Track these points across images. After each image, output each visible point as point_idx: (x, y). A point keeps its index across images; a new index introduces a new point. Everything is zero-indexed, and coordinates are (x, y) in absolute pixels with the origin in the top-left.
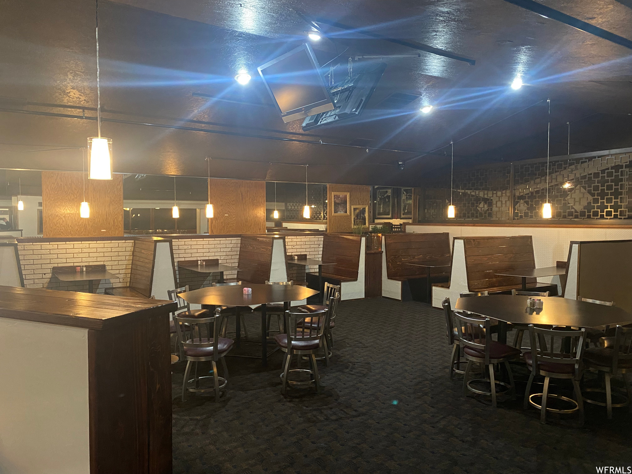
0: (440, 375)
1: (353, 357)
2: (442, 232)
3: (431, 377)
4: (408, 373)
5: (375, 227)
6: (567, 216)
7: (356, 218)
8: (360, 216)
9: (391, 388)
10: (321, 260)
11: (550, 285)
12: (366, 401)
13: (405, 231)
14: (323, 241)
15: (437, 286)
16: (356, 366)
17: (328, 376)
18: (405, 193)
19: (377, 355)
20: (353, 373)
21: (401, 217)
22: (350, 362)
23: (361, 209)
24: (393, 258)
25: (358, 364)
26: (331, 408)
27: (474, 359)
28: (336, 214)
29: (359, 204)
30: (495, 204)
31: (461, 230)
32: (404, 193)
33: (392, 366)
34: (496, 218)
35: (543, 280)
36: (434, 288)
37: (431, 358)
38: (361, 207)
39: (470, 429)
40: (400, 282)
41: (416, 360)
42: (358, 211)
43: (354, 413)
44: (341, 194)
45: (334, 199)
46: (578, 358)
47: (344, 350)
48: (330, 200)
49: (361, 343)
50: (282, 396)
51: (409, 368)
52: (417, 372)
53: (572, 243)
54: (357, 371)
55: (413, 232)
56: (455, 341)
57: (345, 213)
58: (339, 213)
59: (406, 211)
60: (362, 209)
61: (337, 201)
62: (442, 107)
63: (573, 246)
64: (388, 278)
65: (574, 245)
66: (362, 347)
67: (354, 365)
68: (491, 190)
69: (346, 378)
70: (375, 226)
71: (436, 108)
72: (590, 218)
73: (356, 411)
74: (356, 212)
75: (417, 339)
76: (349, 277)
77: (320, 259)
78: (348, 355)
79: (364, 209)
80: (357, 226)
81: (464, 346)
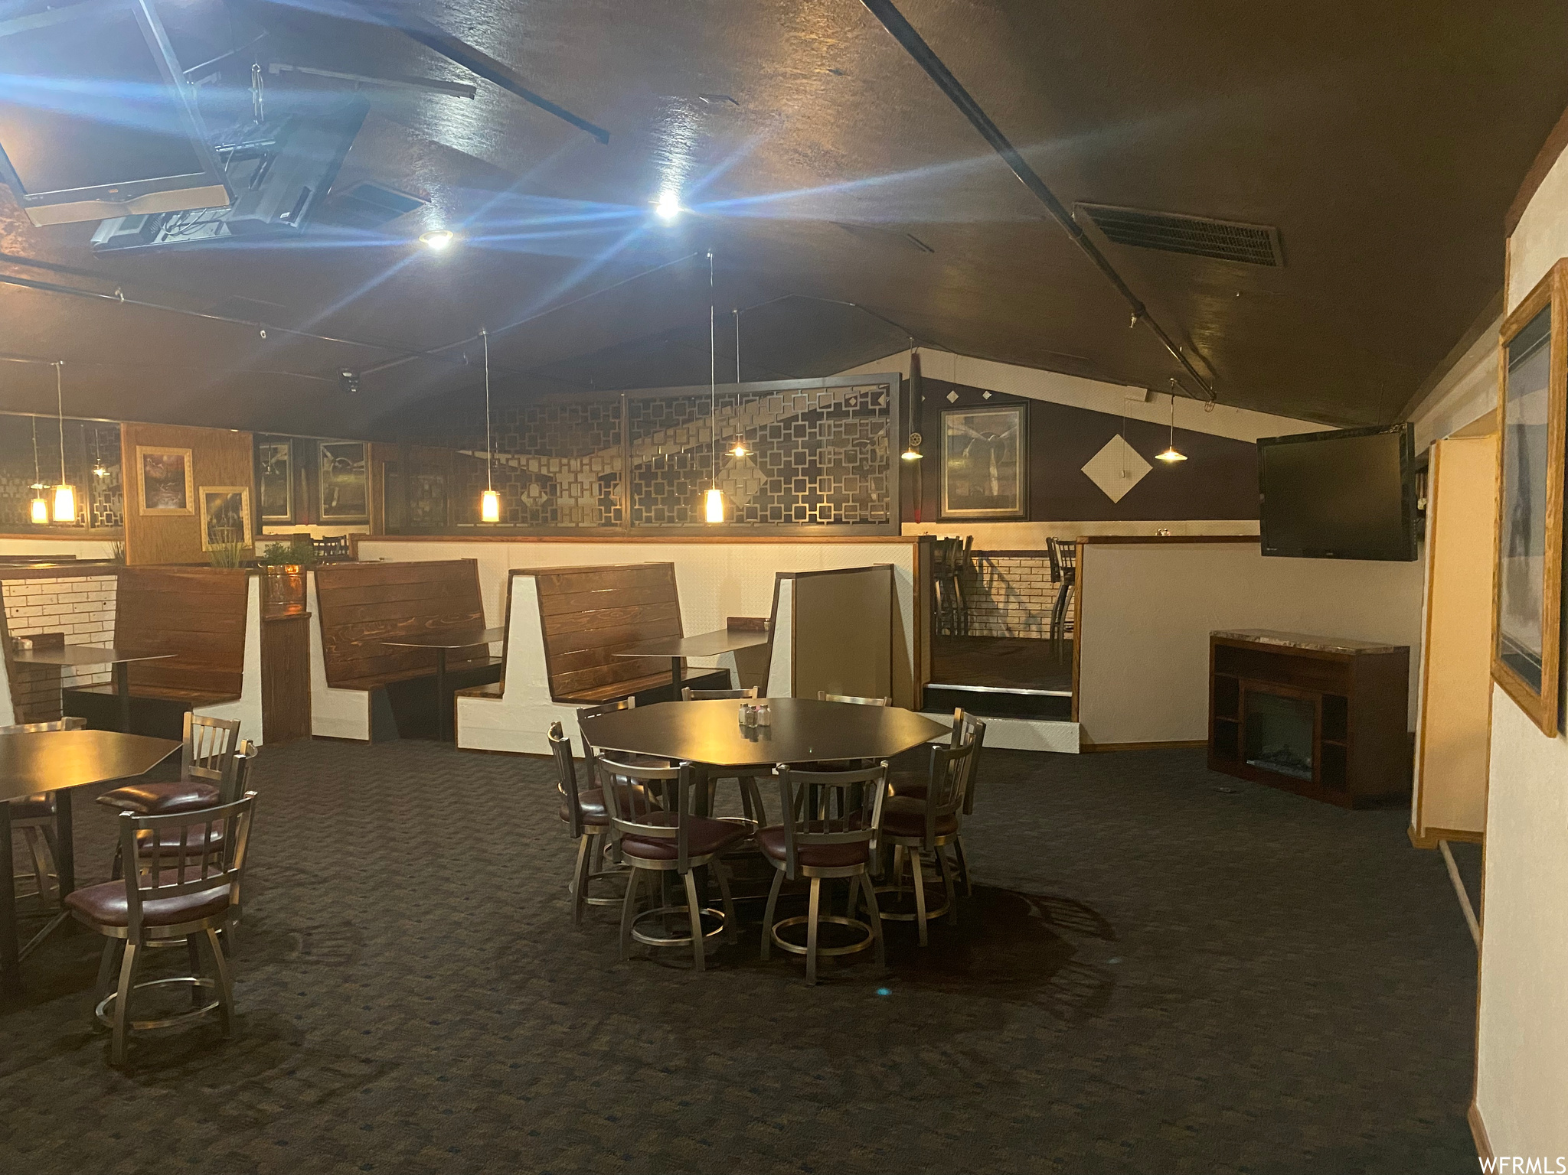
0: (547, 920)
1: (296, 914)
2: (459, 558)
3: (526, 927)
4: (466, 929)
5: (276, 548)
6: (745, 518)
7: (215, 521)
8: (226, 516)
9: (438, 978)
10: (112, 647)
11: (715, 671)
12: (385, 1028)
13: (355, 558)
14: (117, 591)
15: (470, 695)
16: (317, 937)
17: (242, 981)
18: (329, 454)
19: (365, 897)
20: (315, 958)
21: (321, 520)
22: (294, 930)
23: (229, 496)
24: (339, 630)
25: (320, 930)
26: (291, 1073)
27: (648, 865)
28: (152, 512)
29: (222, 483)
30: (566, 490)
31: (508, 552)
32: (327, 457)
33: (416, 919)
34: (570, 522)
35: (699, 664)
36: (460, 700)
37: (508, 881)
38: (228, 491)
39: (672, 1037)
40: (365, 694)
41: (472, 892)
42: (218, 502)
43: (365, 1069)
44: (167, 454)
45: (145, 466)
46: (875, 826)
47: (261, 898)
48: (131, 469)
49: (303, 871)
50: (116, 1075)
51: (463, 915)
52: (485, 922)
53: (780, 576)
54: (326, 950)
55: (381, 559)
56: (587, 827)
57: (180, 507)
58: (161, 507)
59: (334, 504)
60: (232, 497)
61: (156, 474)
62: (476, 239)
63: (781, 583)
64: (329, 686)
65: (783, 581)
66: (313, 883)
67: (310, 934)
68: (557, 456)
69: (300, 976)
70: (274, 545)
71: (461, 239)
72: (791, 522)
73: (367, 1061)
74: (212, 504)
75: (452, 836)
76: (213, 692)
77: (110, 646)
78: (279, 910)
79: (238, 498)
80: (224, 545)
81: (621, 836)
